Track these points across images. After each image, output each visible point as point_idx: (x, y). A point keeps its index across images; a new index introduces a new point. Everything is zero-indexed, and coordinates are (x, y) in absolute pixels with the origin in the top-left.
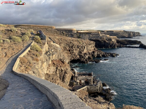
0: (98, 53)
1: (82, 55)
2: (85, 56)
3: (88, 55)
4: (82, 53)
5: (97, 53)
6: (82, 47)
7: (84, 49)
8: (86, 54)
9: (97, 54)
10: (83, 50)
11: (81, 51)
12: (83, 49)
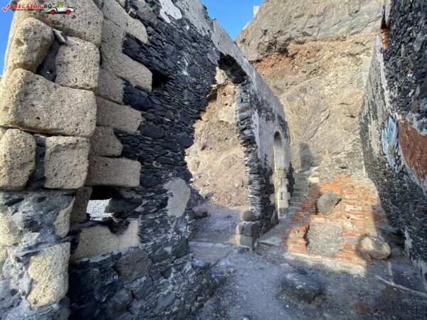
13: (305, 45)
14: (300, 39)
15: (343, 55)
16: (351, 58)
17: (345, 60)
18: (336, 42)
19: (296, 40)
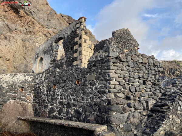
13: (28, 16)
14: (28, 13)
15: (43, 33)
16: (45, 37)
17: (43, 36)
18: (40, 26)
19: (26, 12)
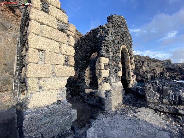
0: (172, 75)
1: (139, 73)
2: (145, 74)
3: (151, 74)
4: (139, 70)
5: (170, 74)
6: (139, 62)
7: (142, 64)
8: (147, 72)
9: (170, 76)
10: (141, 66)
11: (138, 67)
12: (140, 64)
